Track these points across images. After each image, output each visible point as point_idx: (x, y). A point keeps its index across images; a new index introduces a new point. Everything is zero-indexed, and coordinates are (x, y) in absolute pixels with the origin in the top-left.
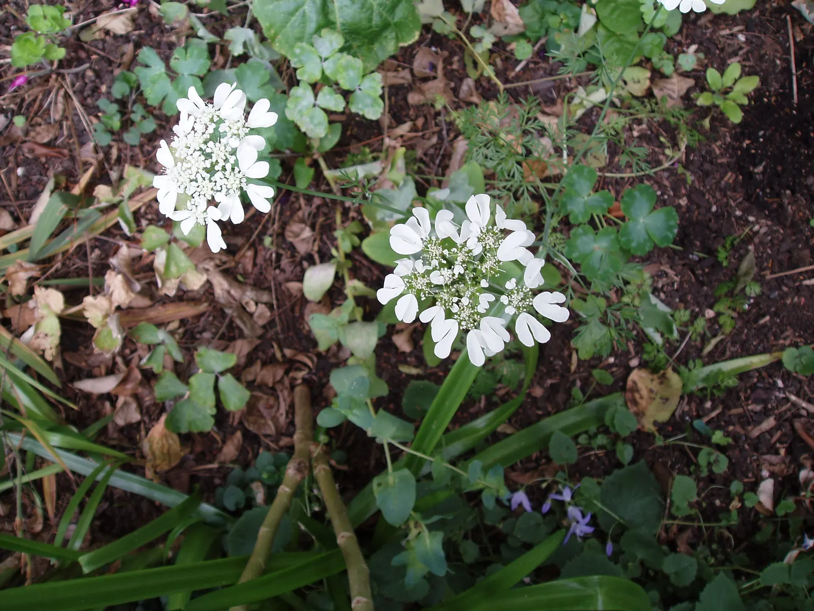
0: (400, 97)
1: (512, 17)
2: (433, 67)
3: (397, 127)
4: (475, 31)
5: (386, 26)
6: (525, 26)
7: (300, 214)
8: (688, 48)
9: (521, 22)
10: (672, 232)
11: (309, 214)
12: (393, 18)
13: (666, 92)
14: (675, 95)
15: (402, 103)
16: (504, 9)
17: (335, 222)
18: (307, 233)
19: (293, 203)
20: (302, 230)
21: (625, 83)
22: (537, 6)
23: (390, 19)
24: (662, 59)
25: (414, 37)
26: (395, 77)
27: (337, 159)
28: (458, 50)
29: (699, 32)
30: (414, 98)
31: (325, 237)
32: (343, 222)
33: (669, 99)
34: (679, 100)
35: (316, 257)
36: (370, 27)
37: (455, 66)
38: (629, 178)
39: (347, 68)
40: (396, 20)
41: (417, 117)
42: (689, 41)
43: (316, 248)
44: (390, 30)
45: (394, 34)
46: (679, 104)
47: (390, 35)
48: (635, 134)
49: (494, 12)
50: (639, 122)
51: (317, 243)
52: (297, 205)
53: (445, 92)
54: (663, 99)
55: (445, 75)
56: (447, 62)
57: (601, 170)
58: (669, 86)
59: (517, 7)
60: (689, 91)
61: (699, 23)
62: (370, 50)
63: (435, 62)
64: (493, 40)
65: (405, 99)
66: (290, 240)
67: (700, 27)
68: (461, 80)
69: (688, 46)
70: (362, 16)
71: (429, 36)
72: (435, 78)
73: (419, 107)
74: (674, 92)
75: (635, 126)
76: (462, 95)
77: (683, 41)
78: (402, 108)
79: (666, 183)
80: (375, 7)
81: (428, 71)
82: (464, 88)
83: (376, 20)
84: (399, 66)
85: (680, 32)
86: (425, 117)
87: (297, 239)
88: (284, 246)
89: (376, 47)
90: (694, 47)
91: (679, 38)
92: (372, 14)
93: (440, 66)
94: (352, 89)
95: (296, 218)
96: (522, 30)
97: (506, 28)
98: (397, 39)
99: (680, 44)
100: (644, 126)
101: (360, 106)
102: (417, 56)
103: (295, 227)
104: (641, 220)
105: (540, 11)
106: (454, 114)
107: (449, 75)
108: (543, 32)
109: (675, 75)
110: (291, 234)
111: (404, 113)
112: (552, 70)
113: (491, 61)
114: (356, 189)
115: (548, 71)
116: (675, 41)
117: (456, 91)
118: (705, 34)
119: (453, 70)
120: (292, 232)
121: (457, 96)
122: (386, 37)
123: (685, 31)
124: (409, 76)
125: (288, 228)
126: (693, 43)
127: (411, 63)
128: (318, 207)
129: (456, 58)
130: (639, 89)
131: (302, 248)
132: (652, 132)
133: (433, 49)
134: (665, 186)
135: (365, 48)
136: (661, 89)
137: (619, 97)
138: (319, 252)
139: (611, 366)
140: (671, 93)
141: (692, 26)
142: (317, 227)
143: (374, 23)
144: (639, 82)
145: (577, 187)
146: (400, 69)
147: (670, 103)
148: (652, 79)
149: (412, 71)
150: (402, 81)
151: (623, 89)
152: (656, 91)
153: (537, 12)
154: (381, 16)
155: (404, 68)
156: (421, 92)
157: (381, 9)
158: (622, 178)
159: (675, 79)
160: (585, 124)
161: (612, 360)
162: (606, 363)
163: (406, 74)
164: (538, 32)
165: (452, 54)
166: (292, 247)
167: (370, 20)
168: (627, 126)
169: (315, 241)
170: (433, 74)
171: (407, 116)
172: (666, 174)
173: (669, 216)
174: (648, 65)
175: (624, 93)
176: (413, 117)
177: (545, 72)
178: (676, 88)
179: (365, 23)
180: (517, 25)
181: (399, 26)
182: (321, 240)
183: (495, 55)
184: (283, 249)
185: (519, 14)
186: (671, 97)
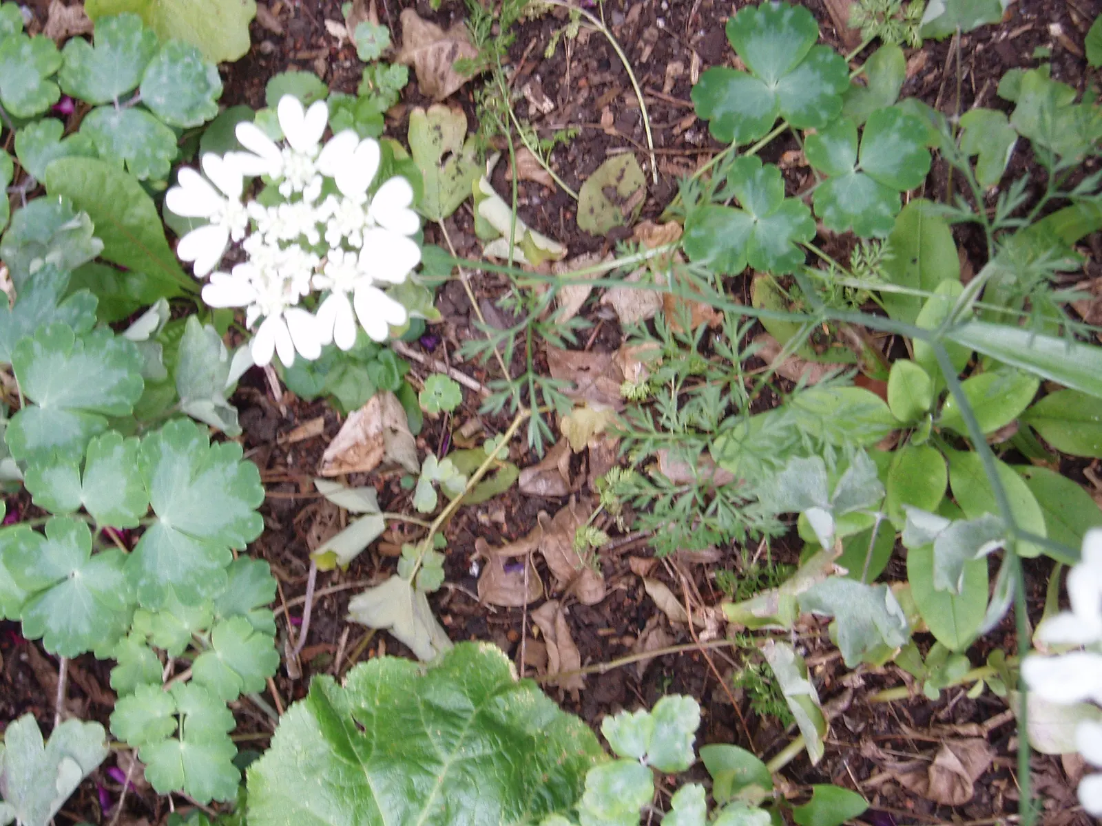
0: (596, 618)
1: (368, 422)
2: (512, 563)
3: (661, 612)
4: (425, 500)
5: (487, 723)
6: (379, 391)
7: (905, 780)
8: (336, 39)
9: (374, 401)
10: (780, 13)
11: (901, 759)
12: (468, 711)
13: (444, 65)
14: (448, 46)
15: (607, 612)
16: (356, 445)
17: (905, 702)
18: (948, 759)
19: (884, 799)
20: (942, 770)
21: (446, 155)
22: (333, 376)
23: (471, 718)
24: (377, 90)
25: (490, 653)
26: (556, 641)
27: (765, 724)
28: (465, 518)
29: (298, 25)
30: (592, 591)
31: (942, 715)
32: (900, 683)
33: (459, 55)
34: (452, 32)
35: (992, 723)
36: (500, 756)
37: (500, 516)
38: (645, 95)
39: (609, 799)
40: (469, 704)
41: (629, 573)
42: (322, 41)
43: (973, 729)
44: (494, 710)
45: (499, 699)
46: (460, 28)
47: (501, 707)
48: (548, 105)
49: (367, 464)
50: (521, 105)
51: (962, 730)
52: (887, 789)
53: (562, 529)
54: (461, 69)
55: (525, 534)
56: (494, 536)
57: (643, 159)
58: (431, 62)
59: (344, 418)
60: (427, 17)
61: (279, 30)
62: (544, 740)
63: (502, 563)
64: (432, 459)
65: (596, 607)
66: (970, 790)
67: (285, 25)
68: (526, 498)
69: (331, 39)
70: (481, 781)
71: (451, 587)
72: (537, 554)
73: (609, 573)
74: (441, 50)
75: (532, 111)
76: (559, 490)
77: (326, 52)
78: (618, 608)
79: (635, 12)
80: (456, 757)
81: (525, 572)
82: (542, 488)
83: (482, 748)
84: (529, 634)
85: (305, 65)
86: (624, 556)
87: (967, 777)
88: (985, 799)
89: (533, 730)
90: (333, 28)
91: (321, 64)
92: (472, 761)
93: (511, 550)
94: (650, 772)
95: (919, 787)
96: (390, 398)
97: (395, 431)
98: (505, 688)
99: (332, 58)
100: (527, 91)
101: (679, 745)
102: (501, 603)
103: (940, 786)
104: (773, 87)
105: (339, 369)
106: (607, 498)
107: (522, 526)
108: (383, 354)
109: (404, 57)
110: (958, 791)
111: (627, 602)
112: (457, 313)
113: (471, 444)
114: (819, 669)
115: (463, 320)
116: (330, 70)
117: (554, 505)
118: (297, 10)
119: (509, 518)
120: (952, 791)
121: (566, 500)
122: (509, 714)
123: (303, 55)
124: (547, 609)
125: (945, 800)
126: (323, 31)
127: (518, 611)
128: (881, 744)
129: (483, 518)
130: (453, 123)
131: (983, 759)
132: (534, 72)
133: (474, 570)
134: (642, 13)
135: (542, 754)
136: (443, 78)
137: (479, 160)
138: (978, 719)
139: (1069, 27)
140: (444, 56)
141: (290, 42)
142: (925, 737)
143: (488, 751)
144: (438, 128)
145: (734, 242)
146: (535, 631)
147: (466, 52)
148: (425, 101)
149: (534, 606)
150: (561, 621)
151: (460, 156)
152: (450, 88)
153: (344, 373)
154: (470, 739)
155: (532, 623)
156: (575, 578)
157: (457, 743)
158: (650, 110)
159: (412, 53)
160: (554, 216)
161: (1055, 29)
162: (1065, 40)
163: (544, 617)
164: (388, 365)
165: (476, 530)
166: (983, 781)
167: (485, 761)
168: (536, 127)
169: (956, 736)
170: (530, 562)
171: (631, 594)
172: (617, 18)
173: (748, 30)
174: (397, 114)
175: (469, 152)
176: (632, 581)
177: (467, 326)
178: (431, 49)
179: (495, 772)
180: (383, 408)
181: (479, 695)
182: (951, 720)
183: (456, 440)
184: (992, 798)
185: (356, 409)
186: (453, 52)
